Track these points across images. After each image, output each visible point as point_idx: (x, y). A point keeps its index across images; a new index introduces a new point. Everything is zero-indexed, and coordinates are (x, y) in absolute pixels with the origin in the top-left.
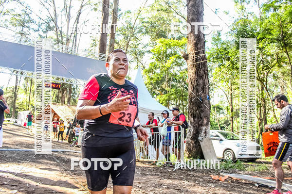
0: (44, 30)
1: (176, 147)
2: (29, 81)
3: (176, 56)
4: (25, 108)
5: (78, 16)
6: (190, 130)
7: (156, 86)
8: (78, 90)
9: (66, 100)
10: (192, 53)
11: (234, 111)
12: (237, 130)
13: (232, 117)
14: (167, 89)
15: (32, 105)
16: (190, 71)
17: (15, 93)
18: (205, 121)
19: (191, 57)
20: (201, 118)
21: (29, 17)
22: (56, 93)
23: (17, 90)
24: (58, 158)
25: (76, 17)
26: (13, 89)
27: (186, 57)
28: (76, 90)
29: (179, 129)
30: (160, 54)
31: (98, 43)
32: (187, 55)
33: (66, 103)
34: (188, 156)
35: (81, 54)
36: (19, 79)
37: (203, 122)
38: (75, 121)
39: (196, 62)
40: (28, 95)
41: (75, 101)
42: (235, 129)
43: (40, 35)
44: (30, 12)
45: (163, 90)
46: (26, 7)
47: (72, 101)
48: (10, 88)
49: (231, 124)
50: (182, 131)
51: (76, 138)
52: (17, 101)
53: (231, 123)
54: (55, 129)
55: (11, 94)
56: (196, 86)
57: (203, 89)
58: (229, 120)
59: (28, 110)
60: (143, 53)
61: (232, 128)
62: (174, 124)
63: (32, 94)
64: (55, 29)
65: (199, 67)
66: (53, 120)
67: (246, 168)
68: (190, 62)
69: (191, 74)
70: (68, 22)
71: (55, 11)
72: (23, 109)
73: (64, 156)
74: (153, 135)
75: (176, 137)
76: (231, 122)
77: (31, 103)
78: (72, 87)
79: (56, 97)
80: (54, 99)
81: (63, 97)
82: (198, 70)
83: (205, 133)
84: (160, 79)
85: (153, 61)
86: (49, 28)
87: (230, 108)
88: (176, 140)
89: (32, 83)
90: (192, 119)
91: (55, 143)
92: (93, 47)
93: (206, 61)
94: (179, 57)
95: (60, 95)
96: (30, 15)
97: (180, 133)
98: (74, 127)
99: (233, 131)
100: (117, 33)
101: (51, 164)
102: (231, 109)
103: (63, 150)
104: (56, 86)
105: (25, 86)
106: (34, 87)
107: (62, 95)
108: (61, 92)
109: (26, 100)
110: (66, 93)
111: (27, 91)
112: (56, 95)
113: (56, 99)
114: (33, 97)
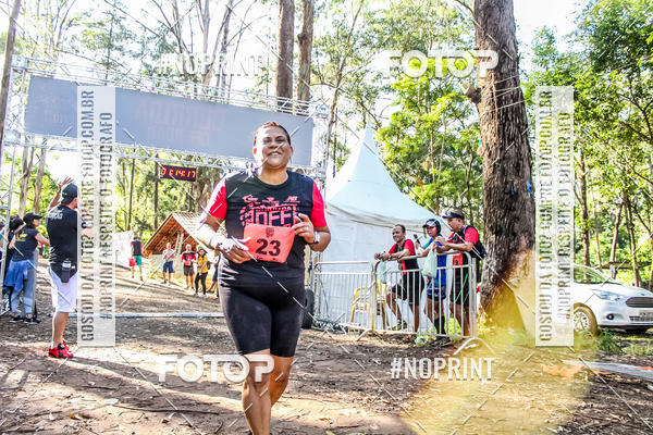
0: (154, 54)
1: (458, 302)
2: (127, 167)
3: (451, 95)
4: (123, 225)
5: (227, 18)
6: (490, 263)
7: (408, 166)
10: (488, 85)
11: (592, 216)
12: (598, 262)
13: (586, 233)
14: (432, 171)
15: (136, 218)
16: (485, 127)
18: (524, 242)
19: (485, 95)
20: (514, 234)
21: (122, 27)
24: (198, 332)
25: (221, 19)
27: (475, 96)
29: (465, 261)
30: (414, 94)
31: (273, 75)
32: (478, 91)
34: (485, 321)
35: (237, 100)
37: (518, 244)
39: (499, 104)
40: (128, 196)
42: (594, 258)
43: (147, 66)
44: (122, 15)
45: (424, 173)
46: (115, 6)
49: (585, 248)
50: (472, 265)
53: (585, 246)
54: (188, 269)
56: (499, 161)
57: (518, 168)
58: (578, 238)
59: (129, 229)
60: (375, 92)
61: (587, 256)
62: (451, 250)
63: (135, 194)
64: (178, 49)
65: (507, 119)
66: (183, 249)
67: (624, 349)
68: (485, 107)
69: (488, 134)
70: (206, 31)
71: (176, 8)
72: (118, 229)
73: (209, 327)
74: (405, 276)
75: (458, 280)
76: (583, 243)
77: (134, 213)
79: (187, 198)
80: (183, 203)
81: (202, 198)
82: (504, 125)
83: (524, 267)
84: (417, 149)
85: (398, 108)
86: (165, 48)
87: (581, 210)
88: (458, 286)
89: (134, 169)
90: (493, 238)
91: (191, 299)
92: (263, 86)
93: (523, 104)
94: (458, 98)
95: (196, 195)
96: (123, 22)
97: (466, 270)
99: (588, 264)
100: (314, 50)
101: (184, 345)
102: (582, 213)
103: (208, 314)
104: (186, 174)
105: (119, 179)
106: (140, 179)
107: (200, 193)
108: (198, 188)
109: (123, 209)
110: (209, 190)
111: (124, 189)
112: (187, 194)
113: (188, 203)
114: (138, 201)
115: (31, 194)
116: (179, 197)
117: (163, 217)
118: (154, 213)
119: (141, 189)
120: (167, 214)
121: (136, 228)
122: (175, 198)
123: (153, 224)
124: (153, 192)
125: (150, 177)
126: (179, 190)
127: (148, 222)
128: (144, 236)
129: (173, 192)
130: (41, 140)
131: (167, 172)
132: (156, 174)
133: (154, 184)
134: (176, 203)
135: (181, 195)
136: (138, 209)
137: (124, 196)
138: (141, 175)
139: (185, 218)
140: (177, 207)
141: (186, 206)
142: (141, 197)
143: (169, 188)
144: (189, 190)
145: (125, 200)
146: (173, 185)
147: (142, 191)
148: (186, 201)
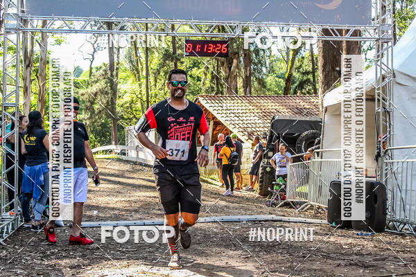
9: (240, 83)
17: (111, 82)
22: (211, 69)
23: (115, 73)
26: (105, 71)
33: (241, 91)
38: (271, 136)
40: (144, 81)
41: (262, 83)
47: (256, 84)
48: (98, 69)
52: (119, 102)
55: (101, 84)
63: (152, 79)
72: (134, 120)
78: (252, 48)
79: (213, 77)
80: (208, 82)
81: (231, 77)
89: (148, 51)
95: (223, 74)
98: (270, 154)
105: (131, 62)
106: (156, 60)
107: (228, 71)
108: (225, 65)
109: (139, 96)
110: (238, 67)
111: (138, 73)
112: (212, 73)
113: (214, 83)
114: (155, 85)
115: (34, 88)
116: (203, 77)
119: (158, 71)
122: (199, 79)
125: (167, 56)
126: (203, 69)
130: (40, 23)
132: (174, 53)
133: (172, 64)
134: (199, 84)
135: (206, 74)
136: (156, 95)
137: (139, 80)
138: (156, 54)
139: (214, 102)
140: (201, 89)
141: (212, 88)
142: (158, 80)
143: (190, 67)
144: (214, 67)
145: (140, 85)
146: (195, 63)
147: (159, 73)
148: (211, 81)
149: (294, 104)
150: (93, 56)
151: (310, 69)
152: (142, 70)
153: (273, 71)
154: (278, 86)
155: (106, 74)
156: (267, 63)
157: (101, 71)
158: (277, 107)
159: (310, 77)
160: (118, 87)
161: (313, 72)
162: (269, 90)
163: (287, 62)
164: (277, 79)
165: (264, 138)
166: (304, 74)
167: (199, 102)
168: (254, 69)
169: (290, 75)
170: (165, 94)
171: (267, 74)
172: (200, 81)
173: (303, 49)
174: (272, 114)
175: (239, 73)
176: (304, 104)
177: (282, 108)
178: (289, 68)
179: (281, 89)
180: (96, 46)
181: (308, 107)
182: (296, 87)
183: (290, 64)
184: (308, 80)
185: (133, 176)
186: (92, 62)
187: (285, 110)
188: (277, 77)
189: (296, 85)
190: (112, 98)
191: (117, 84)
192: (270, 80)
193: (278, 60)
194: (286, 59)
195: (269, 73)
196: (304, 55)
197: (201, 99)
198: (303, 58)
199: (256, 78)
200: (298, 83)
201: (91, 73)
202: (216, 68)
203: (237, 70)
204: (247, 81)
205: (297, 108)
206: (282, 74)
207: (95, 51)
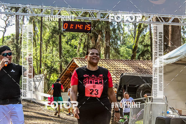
2: (37, 24)
8: (122, 32)
9: (102, 51)
15: (46, 65)
17: (17, 47)
22: (84, 41)
23: (19, 41)
26: (13, 39)
28: (117, 31)
33: (103, 56)
36: (20, 22)
38: (120, 86)
40: (38, 47)
41: (117, 51)
47: (113, 52)
48: (8, 38)
51: (126, 117)
59: (40, 73)
63: (44, 46)
77: (43, 60)
78: (111, 28)
79: (85, 47)
80: (81, 49)
89: (42, 27)
98: (119, 98)
104: (84, 27)
106: (47, 33)
107: (94, 42)
108: (93, 38)
109: (35, 57)
110: (101, 40)
111: (35, 41)
112: (84, 44)
113: (85, 50)
114: (46, 50)
116: (78, 46)
117: (67, 62)
118: (58, 59)
119: (48, 41)
120: (69, 60)
121: (45, 72)
122: (76, 48)
123: (58, 68)
124: (58, 43)
125: (55, 31)
126: (78, 41)
127: (55, 67)
128: (52, 78)
129: (73, 42)
131: (69, 26)
132: (60, 29)
133: (58, 36)
134: (76, 51)
135: (80, 44)
136: (46, 57)
137: (36, 46)
138: (48, 30)
139: (84, 62)
140: (77, 54)
141: (84, 53)
142: (48, 47)
143: (70, 39)
144: (86, 40)
145: (36, 50)
146: (73, 37)
147: (49, 42)
148: (83, 49)
149: (137, 66)
150: (5, 29)
151: (149, 43)
152: (38, 40)
153: (125, 44)
154: (128, 53)
155: (13, 41)
156: (121, 38)
157: (10, 39)
158: (125, 67)
159: (149, 48)
160: (21, 51)
161: (151, 45)
162: (122, 56)
163: (134, 38)
164: (127, 49)
165: (115, 87)
166: (145, 46)
167: (74, 62)
168: (112, 42)
169: (136, 47)
170: (53, 56)
171: (121, 45)
172: (77, 48)
173: (145, 30)
174: (122, 72)
175: (102, 44)
176: (144, 66)
177: (129, 68)
178: (135, 42)
179: (130, 56)
180: (7, 22)
181: (146, 68)
182: (140, 55)
183: (136, 40)
184: (147, 51)
185: (28, 110)
186: (4, 33)
187: (131, 70)
188: (127, 47)
189: (140, 53)
190: (17, 58)
191: (20, 49)
192: (122, 49)
193: (129, 36)
194: (133, 36)
195: (122, 45)
196: (145, 34)
197: (75, 60)
198: (145, 36)
199: (114, 48)
200: (141, 52)
201: (3, 40)
202: (87, 40)
203: (101, 42)
204: (107, 50)
205: (139, 68)
206: (131, 46)
207: (7, 26)
